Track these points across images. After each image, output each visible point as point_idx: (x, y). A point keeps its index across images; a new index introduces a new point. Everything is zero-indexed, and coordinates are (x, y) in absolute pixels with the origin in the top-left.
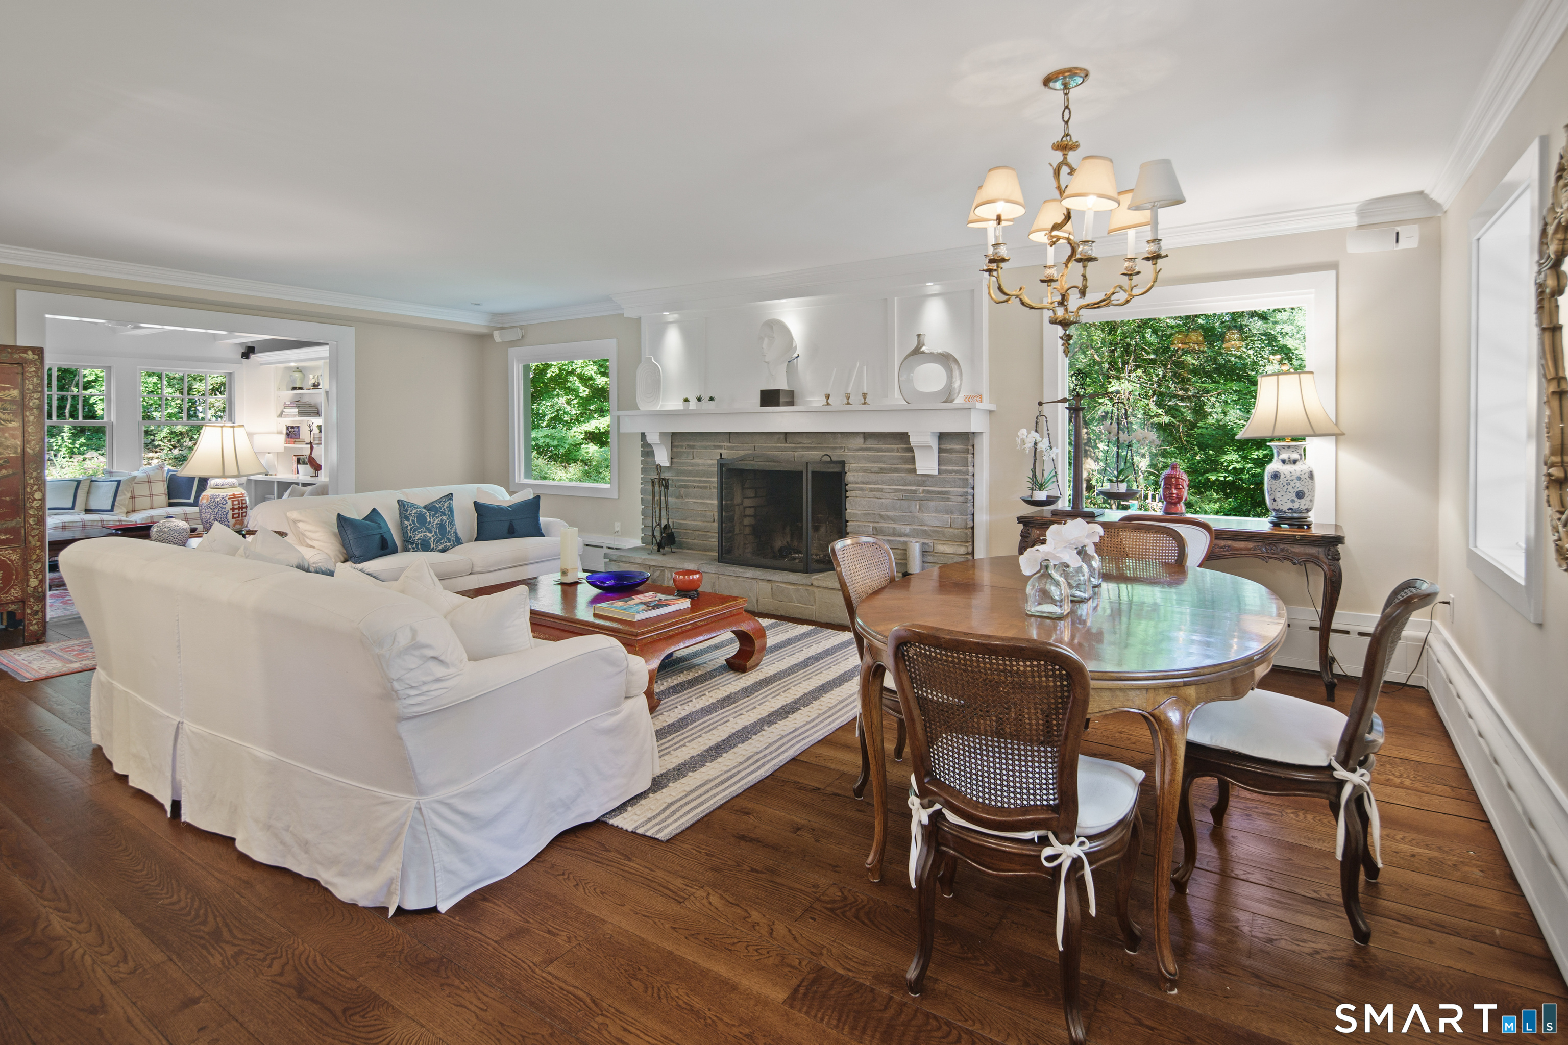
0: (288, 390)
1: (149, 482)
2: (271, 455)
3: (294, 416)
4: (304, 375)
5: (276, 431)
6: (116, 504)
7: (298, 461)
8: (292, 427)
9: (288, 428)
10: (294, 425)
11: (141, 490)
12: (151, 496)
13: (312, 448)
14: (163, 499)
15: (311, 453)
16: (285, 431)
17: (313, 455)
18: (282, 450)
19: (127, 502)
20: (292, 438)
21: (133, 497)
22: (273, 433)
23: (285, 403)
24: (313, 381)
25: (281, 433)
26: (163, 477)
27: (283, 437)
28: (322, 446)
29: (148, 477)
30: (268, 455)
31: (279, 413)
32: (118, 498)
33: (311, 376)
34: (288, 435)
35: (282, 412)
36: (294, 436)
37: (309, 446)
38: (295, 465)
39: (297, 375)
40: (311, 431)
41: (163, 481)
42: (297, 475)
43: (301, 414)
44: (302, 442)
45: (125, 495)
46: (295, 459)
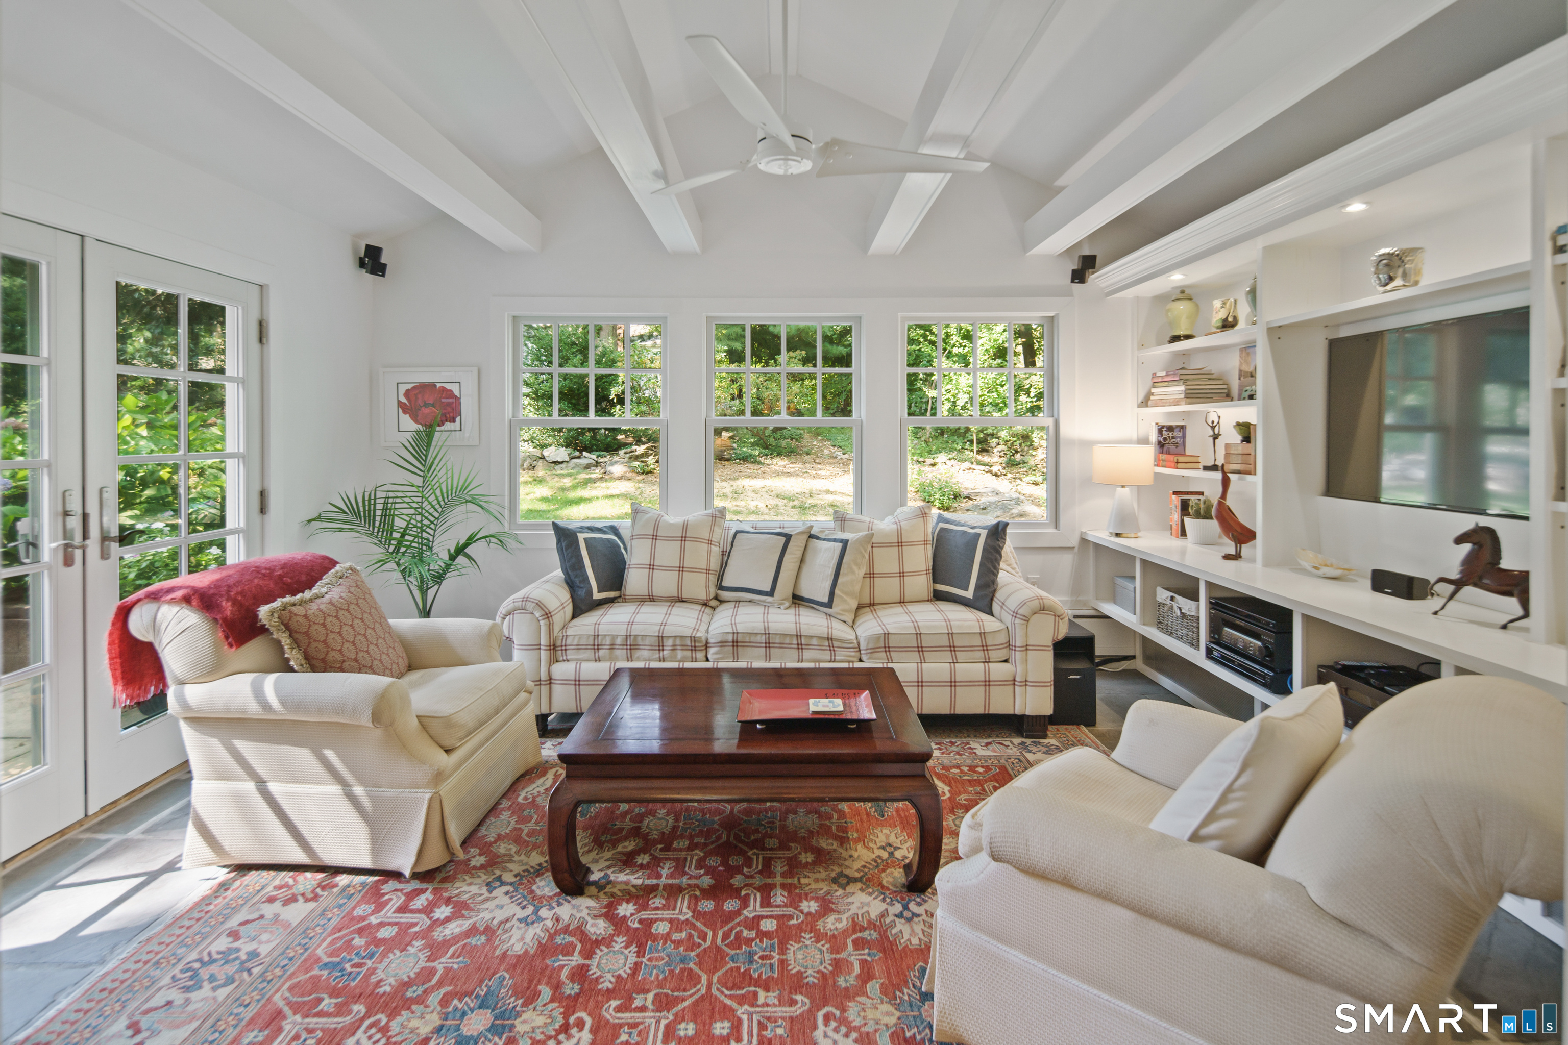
0: (1159, 343)
1: (900, 544)
2: (1127, 490)
3: (1177, 403)
4: (1197, 305)
5: (1135, 437)
6: (837, 591)
7: (1185, 507)
8: (1170, 429)
9: (1160, 431)
10: (1174, 424)
11: (886, 561)
12: (902, 574)
13: (1226, 482)
14: (921, 584)
15: (1224, 495)
16: (1154, 437)
17: (1230, 502)
18: (1149, 481)
19: (857, 588)
20: (1168, 453)
21: (871, 575)
22: (1130, 442)
23: (1154, 375)
24: (1222, 315)
25: (1144, 441)
26: (926, 534)
27: (1149, 452)
28: (1257, 480)
29: (899, 532)
30: (1119, 489)
31: (1141, 397)
32: (840, 580)
33: (1217, 303)
34: (1161, 445)
35: (1149, 394)
36: (1172, 448)
37: (1218, 475)
38: (1176, 516)
39: (1182, 307)
40: (1215, 437)
41: (925, 542)
42: (1178, 543)
43: (1192, 396)
44: (1193, 463)
45: (853, 572)
46: (1176, 500)
